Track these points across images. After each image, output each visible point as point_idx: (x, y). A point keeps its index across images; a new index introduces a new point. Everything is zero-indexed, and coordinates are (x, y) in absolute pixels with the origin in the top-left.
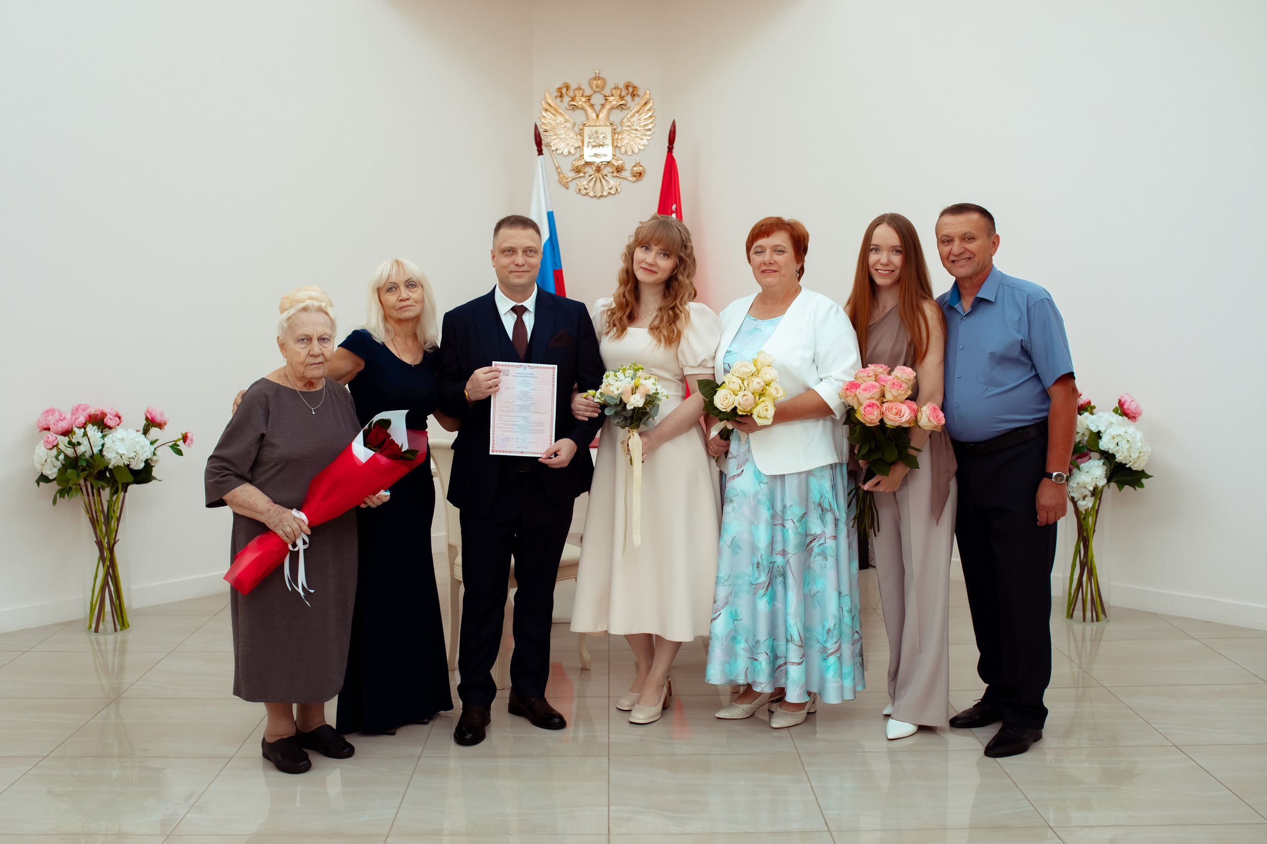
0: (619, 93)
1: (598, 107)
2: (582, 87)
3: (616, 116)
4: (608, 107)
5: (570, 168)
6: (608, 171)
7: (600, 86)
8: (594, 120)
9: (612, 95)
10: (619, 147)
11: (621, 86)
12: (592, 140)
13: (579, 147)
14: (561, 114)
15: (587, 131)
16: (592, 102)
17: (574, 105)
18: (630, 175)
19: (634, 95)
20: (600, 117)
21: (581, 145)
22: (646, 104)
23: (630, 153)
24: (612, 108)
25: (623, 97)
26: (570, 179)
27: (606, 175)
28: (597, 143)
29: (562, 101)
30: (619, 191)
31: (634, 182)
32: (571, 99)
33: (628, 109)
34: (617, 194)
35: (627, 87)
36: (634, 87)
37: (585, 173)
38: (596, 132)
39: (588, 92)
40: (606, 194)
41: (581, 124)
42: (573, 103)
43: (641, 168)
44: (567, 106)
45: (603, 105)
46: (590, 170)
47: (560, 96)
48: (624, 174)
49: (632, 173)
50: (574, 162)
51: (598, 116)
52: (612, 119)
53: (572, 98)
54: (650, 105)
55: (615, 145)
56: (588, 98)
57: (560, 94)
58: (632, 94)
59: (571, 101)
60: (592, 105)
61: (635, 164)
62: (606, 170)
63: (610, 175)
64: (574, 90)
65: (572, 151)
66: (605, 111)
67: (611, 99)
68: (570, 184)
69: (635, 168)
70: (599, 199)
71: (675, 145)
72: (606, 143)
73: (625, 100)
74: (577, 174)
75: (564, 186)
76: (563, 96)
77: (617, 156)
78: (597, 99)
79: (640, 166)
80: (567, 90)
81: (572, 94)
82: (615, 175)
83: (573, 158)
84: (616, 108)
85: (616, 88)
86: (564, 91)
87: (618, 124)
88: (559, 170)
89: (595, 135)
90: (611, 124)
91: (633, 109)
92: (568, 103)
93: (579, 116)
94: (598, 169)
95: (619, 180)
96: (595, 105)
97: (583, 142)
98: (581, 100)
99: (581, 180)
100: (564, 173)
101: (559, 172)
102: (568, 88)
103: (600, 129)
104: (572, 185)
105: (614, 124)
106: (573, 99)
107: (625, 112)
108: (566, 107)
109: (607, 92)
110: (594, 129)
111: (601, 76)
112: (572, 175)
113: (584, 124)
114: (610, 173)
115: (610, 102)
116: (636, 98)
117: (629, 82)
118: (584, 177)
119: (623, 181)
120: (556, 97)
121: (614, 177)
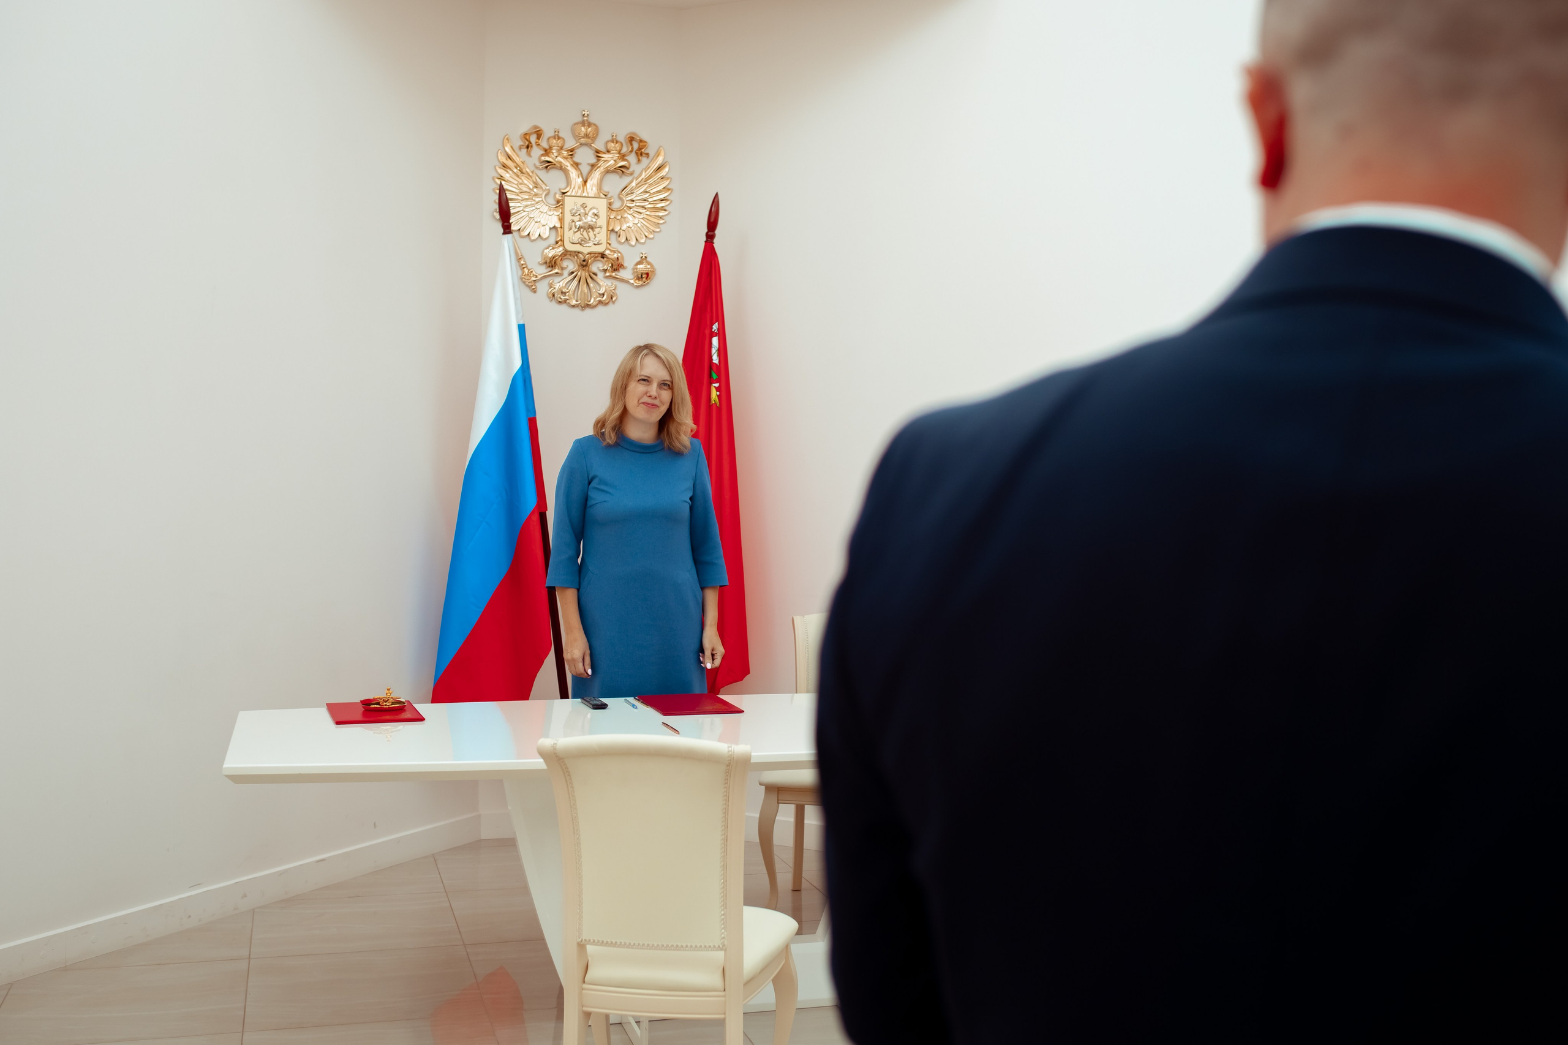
0: (618, 149)
1: (585, 169)
2: (561, 135)
3: (614, 184)
4: (603, 166)
5: (540, 259)
6: (598, 268)
7: (591, 135)
8: (579, 188)
9: (608, 151)
10: (617, 232)
11: (621, 138)
12: (576, 219)
13: (554, 227)
14: (529, 176)
15: (569, 203)
16: (577, 159)
17: (549, 162)
18: (632, 277)
19: (641, 154)
20: (588, 184)
21: (558, 225)
22: (659, 168)
23: (633, 242)
24: (608, 171)
25: (624, 156)
26: (539, 277)
27: (595, 274)
28: (585, 223)
29: (529, 155)
30: (614, 299)
31: (637, 287)
32: (544, 152)
33: (631, 174)
34: (611, 303)
35: (631, 139)
36: (641, 141)
37: (562, 269)
38: (584, 206)
39: (571, 143)
40: (595, 303)
41: (559, 192)
42: (547, 159)
43: (649, 266)
44: (538, 164)
45: (593, 166)
46: (570, 265)
47: (528, 147)
48: (622, 274)
49: (634, 273)
50: (545, 251)
51: (585, 182)
52: (606, 189)
53: (546, 150)
54: (663, 173)
55: (611, 228)
56: (571, 153)
57: (527, 143)
58: (639, 152)
59: (542, 155)
60: (576, 165)
61: (639, 259)
62: (597, 266)
63: (600, 275)
64: (549, 139)
65: (546, 233)
66: (597, 175)
67: (606, 156)
68: (538, 284)
69: (639, 266)
70: (582, 310)
71: (717, 232)
72: (598, 225)
73: (626, 160)
74: (550, 269)
75: (529, 287)
76: (532, 146)
77: (612, 245)
78: (585, 156)
79: (649, 263)
80: (539, 137)
81: (544, 144)
82: (608, 274)
83: (545, 244)
84: (613, 172)
85: (614, 140)
86: (533, 139)
87: (616, 197)
88: (522, 262)
89: (582, 211)
90: (605, 195)
91: (641, 174)
92: (539, 159)
93: (554, 180)
94: (584, 265)
95: (615, 282)
96: (580, 164)
97: (561, 220)
98: (559, 154)
99: (557, 279)
100: (529, 267)
101: (522, 265)
102: (539, 134)
103: (590, 203)
104: (543, 287)
105: (609, 196)
106: (547, 152)
107: (626, 180)
108: (535, 165)
109: (599, 145)
110: (581, 201)
111: (592, 120)
112: (542, 270)
113: (564, 193)
114: (600, 270)
115: (605, 161)
116: (644, 160)
117: (634, 134)
118: (561, 275)
119: (620, 285)
120: (520, 148)
121: (607, 277)
